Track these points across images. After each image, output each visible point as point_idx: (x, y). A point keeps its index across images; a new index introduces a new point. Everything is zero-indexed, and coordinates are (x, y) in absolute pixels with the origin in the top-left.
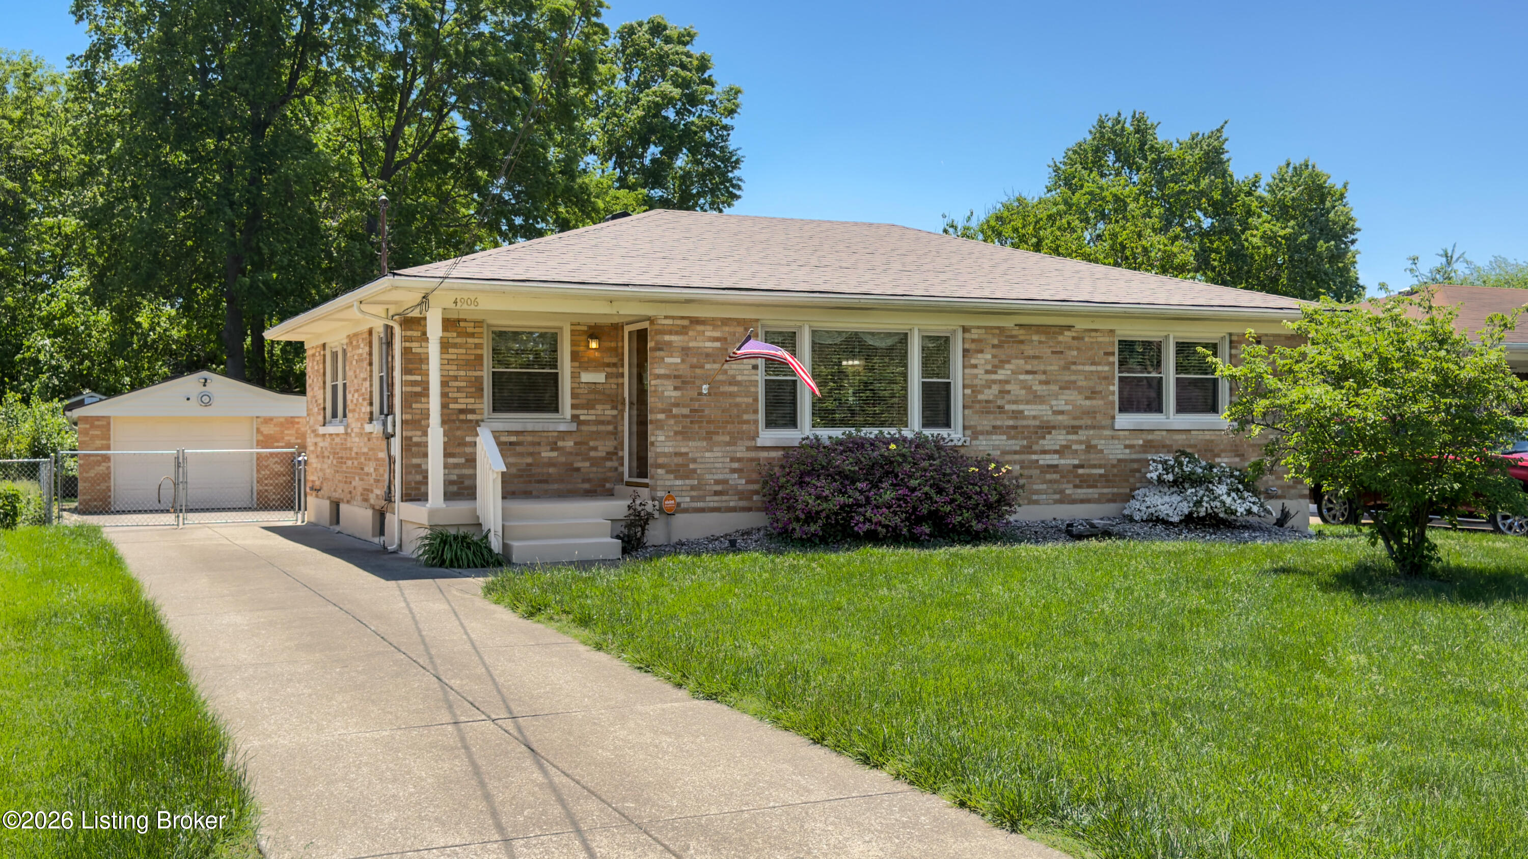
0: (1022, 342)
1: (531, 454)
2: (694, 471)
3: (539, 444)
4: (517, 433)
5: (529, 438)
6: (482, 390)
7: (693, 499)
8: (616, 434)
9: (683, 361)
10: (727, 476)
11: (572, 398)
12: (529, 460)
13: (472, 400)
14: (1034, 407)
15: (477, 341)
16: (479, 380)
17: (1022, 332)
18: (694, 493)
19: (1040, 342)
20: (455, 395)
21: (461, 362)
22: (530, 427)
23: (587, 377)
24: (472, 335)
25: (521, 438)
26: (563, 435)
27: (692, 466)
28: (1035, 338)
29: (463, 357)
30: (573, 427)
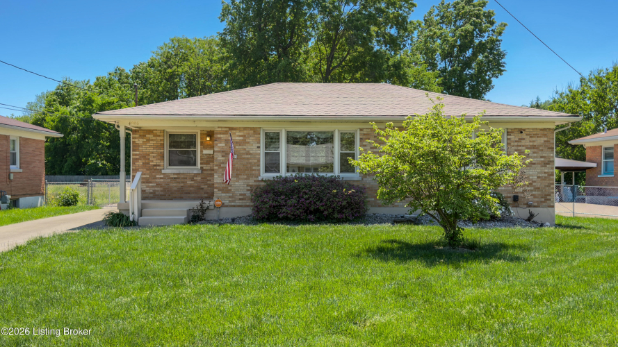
1: (183, 182)
3: (186, 178)
4: (177, 174)
5: (182, 176)
6: (164, 157)
9: (226, 145)
10: (245, 192)
11: (201, 160)
12: (182, 185)
13: (160, 161)
15: (162, 138)
16: (164, 153)
18: (230, 199)
20: (152, 159)
21: (155, 147)
22: (182, 172)
23: (205, 152)
24: (159, 136)
25: (179, 176)
26: (196, 175)
27: (230, 188)
29: (156, 144)
30: (201, 172)
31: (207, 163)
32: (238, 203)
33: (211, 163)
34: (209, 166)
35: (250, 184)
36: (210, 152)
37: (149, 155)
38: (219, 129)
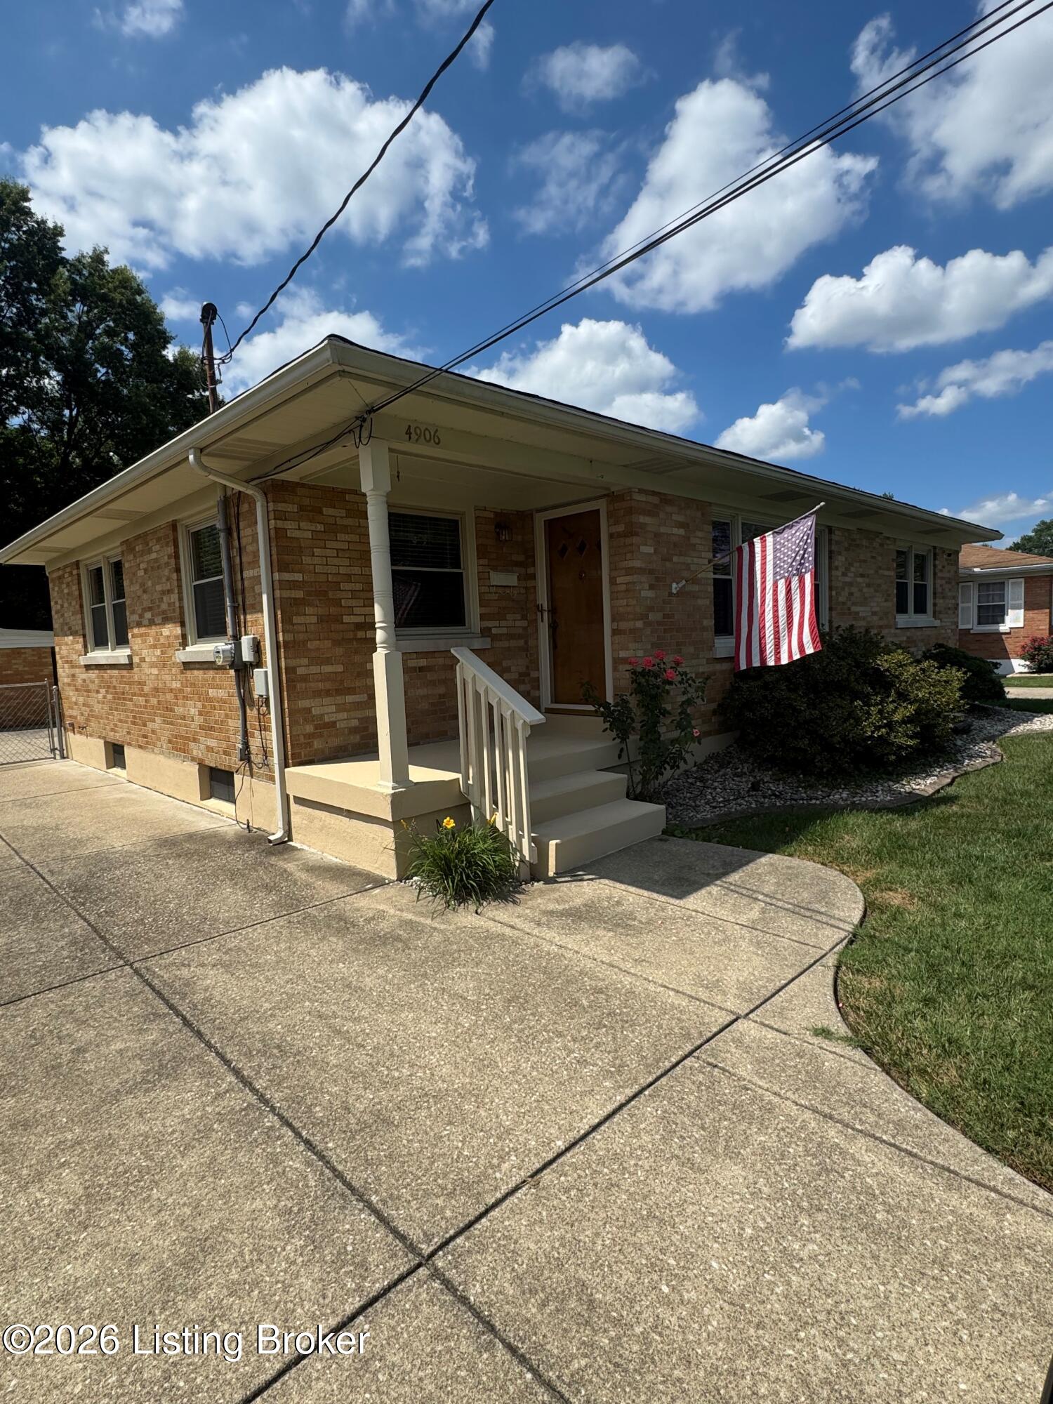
0: (858, 546)
1: (444, 681)
4: (427, 654)
5: (441, 661)
8: (529, 651)
9: (655, 551)
11: (481, 606)
12: (442, 690)
14: (864, 608)
17: (858, 536)
19: (866, 547)
20: (350, 603)
25: (430, 661)
28: (864, 542)
30: (488, 644)
31: (500, 615)
33: (508, 616)
34: (503, 623)
36: (511, 579)
37: (337, 586)
38: (642, 498)
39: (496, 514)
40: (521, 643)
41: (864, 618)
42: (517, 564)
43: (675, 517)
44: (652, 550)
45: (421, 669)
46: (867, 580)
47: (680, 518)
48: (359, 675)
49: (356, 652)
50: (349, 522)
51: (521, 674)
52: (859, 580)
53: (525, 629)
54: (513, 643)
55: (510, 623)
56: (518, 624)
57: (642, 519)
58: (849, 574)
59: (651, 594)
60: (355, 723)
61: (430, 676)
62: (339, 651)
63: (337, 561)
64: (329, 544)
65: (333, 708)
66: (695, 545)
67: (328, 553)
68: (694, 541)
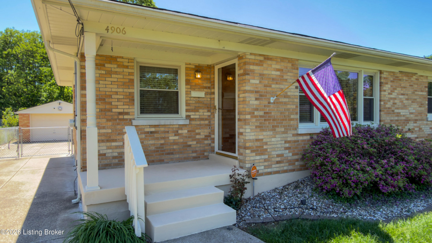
0: (400, 80)
1: (164, 138)
2: (266, 150)
3: (168, 132)
4: (155, 126)
5: (162, 129)
6: (134, 100)
7: (266, 167)
8: (210, 126)
9: (260, 82)
10: (283, 152)
11: (186, 106)
12: (162, 142)
13: (127, 107)
14: (404, 111)
15: (130, 71)
16: (131, 95)
17: (400, 75)
18: (266, 164)
19: (406, 80)
20: (117, 103)
21: (121, 83)
22: (163, 122)
23: (195, 94)
24: (127, 67)
25: (157, 129)
26: (181, 127)
27: (265, 147)
28: (405, 78)
29: (122, 80)
30: (187, 122)
31: (196, 110)
32: (275, 168)
33: (200, 111)
34: (197, 113)
35: (289, 139)
36: (201, 94)
37: (110, 96)
38: (253, 57)
39: (196, 66)
40: (207, 122)
41: (404, 116)
42: (206, 88)
43: (274, 66)
44: (258, 82)
45: (151, 132)
46: (406, 97)
47: (278, 67)
48: (119, 134)
49: (118, 124)
50: (118, 70)
51: (206, 136)
52: (400, 97)
53: (209, 116)
54: (202, 122)
55: (201, 114)
56: (205, 114)
57: (252, 67)
58: (393, 94)
59: (257, 102)
60: (116, 154)
61: (156, 135)
62: (110, 124)
63: (111, 86)
64: (107, 79)
65: (105, 148)
66: (287, 79)
67: (106, 82)
68: (285, 77)
